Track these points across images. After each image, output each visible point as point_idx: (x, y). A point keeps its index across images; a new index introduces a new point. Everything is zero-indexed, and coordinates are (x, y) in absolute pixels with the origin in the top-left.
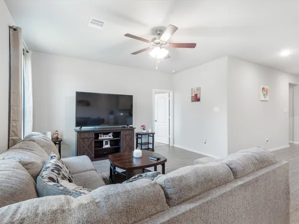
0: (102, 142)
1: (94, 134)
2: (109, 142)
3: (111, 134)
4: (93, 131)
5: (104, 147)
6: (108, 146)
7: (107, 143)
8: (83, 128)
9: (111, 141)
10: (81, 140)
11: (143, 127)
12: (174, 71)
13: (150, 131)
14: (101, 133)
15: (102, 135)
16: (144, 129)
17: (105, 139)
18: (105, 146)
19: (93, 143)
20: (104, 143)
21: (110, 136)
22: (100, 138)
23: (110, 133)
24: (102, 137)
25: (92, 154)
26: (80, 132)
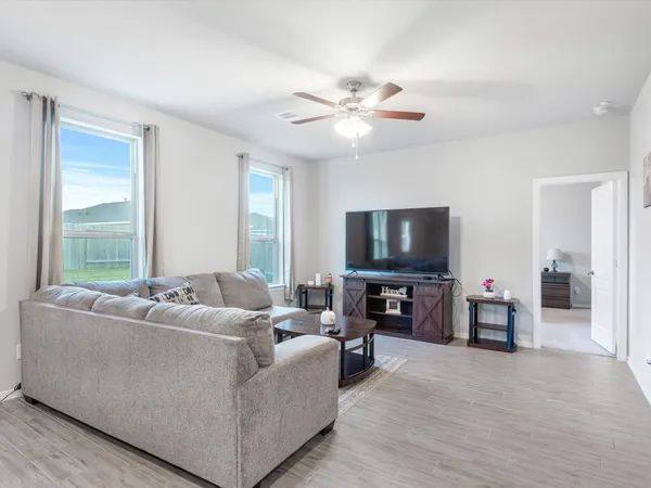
1: (364, 283)
2: (399, 305)
3: (404, 290)
4: (364, 279)
5: (386, 312)
6: (397, 312)
7: (393, 306)
9: (403, 303)
10: (347, 292)
11: (488, 285)
13: (507, 296)
14: (385, 286)
15: (387, 290)
16: (489, 290)
17: (390, 298)
18: (389, 312)
19: (364, 300)
20: (388, 305)
21: (401, 294)
22: (382, 294)
23: (402, 287)
24: (386, 293)
26: (346, 279)
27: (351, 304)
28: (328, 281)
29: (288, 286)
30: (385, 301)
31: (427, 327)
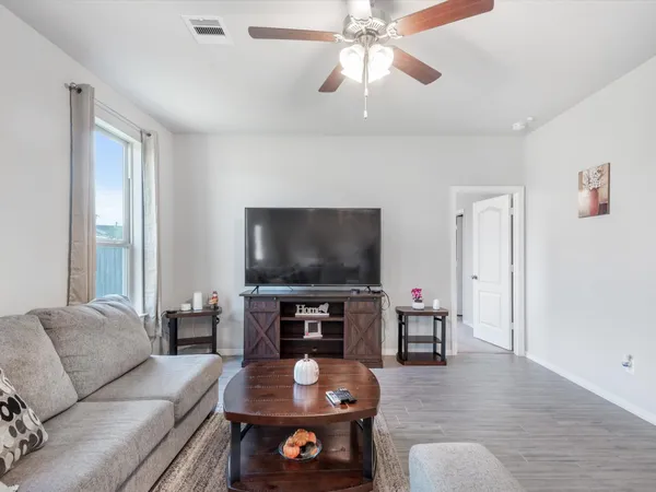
0: (301, 323)
1: (278, 303)
2: (319, 325)
3: (325, 308)
4: (278, 298)
5: (305, 337)
6: (318, 335)
7: (313, 328)
8: (261, 288)
9: (324, 323)
10: (250, 316)
11: (417, 295)
12: (518, 126)
13: (436, 306)
14: (301, 303)
15: (304, 309)
16: (418, 300)
17: (311, 318)
18: (309, 336)
19: (277, 325)
20: (306, 328)
21: (322, 312)
22: (297, 314)
23: (323, 303)
24: (302, 313)
25: (274, 350)
26: (249, 298)
27: (257, 333)
28: (212, 302)
29: (152, 315)
30: (303, 322)
31: (362, 349)
